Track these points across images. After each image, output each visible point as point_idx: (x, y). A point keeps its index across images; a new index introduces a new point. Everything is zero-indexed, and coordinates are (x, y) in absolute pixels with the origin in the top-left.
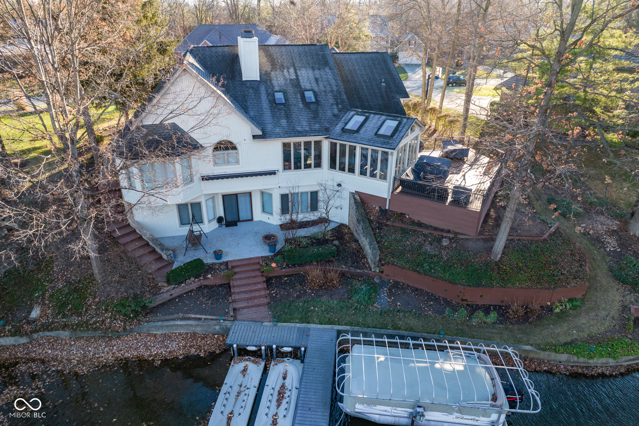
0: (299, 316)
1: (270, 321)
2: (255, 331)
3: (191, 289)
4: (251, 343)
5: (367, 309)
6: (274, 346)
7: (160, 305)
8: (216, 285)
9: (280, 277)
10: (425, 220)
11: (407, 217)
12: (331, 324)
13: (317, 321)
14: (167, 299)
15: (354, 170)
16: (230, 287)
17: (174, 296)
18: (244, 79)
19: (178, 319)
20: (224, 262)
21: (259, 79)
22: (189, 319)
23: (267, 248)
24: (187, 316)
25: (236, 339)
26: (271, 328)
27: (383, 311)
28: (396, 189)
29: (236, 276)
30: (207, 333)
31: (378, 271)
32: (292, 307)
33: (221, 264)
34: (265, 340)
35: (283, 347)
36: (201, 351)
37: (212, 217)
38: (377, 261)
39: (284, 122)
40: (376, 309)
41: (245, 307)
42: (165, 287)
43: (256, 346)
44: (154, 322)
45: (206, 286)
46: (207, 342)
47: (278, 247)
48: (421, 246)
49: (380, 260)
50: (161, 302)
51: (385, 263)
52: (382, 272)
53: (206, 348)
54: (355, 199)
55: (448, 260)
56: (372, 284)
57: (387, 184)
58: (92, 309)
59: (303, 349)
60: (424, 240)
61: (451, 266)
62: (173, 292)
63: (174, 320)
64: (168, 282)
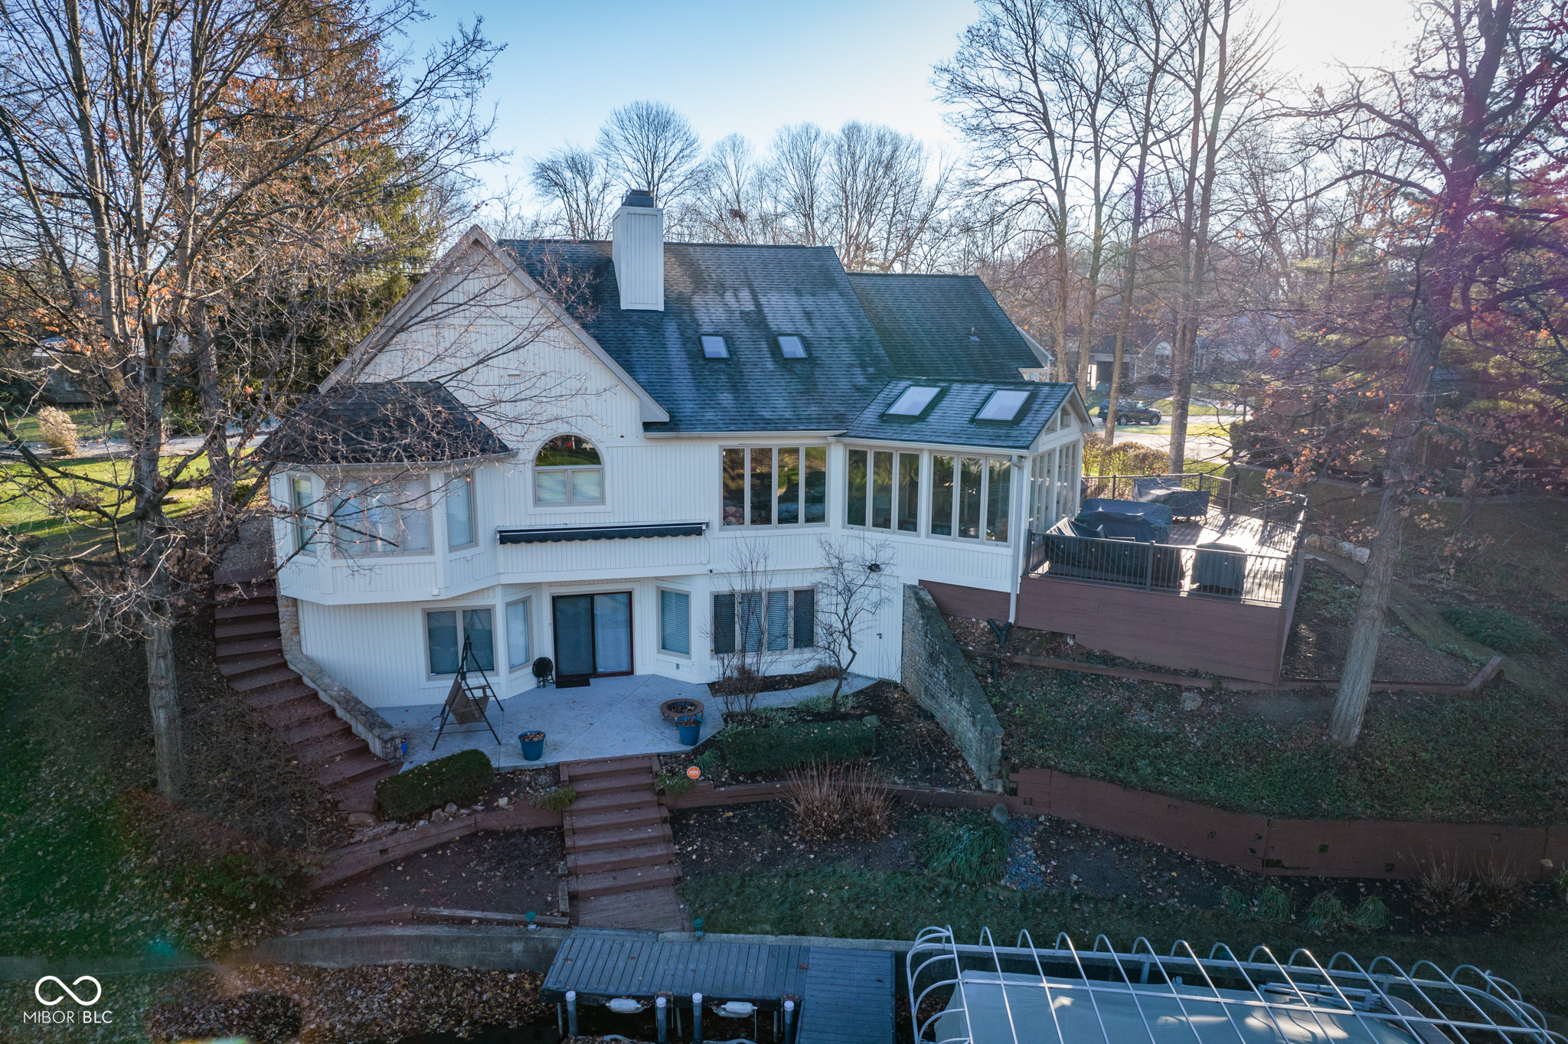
0: (774, 915)
1: (683, 930)
2: (635, 954)
3: (444, 838)
4: (622, 990)
5: (980, 895)
6: (697, 998)
7: (346, 880)
8: (520, 831)
9: (712, 811)
10: (1122, 649)
11: (1071, 642)
12: (872, 935)
13: (829, 928)
14: (370, 864)
15: (915, 524)
16: (561, 834)
17: (391, 856)
18: (623, 307)
19: (398, 920)
20: (547, 767)
21: (662, 308)
22: (433, 920)
23: (675, 734)
24: (424, 911)
25: (574, 978)
26: (687, 948)
27: (1030, 900)
28: (1036, 567)
29: (583, 804)
30: (483, 969)
31: (1000, 789)
32: (748, 891)
33: (538, 771)
34: (668, 981)
35: (725, 1001)
36: (459, 1023)
37: (519, 658)
38: (995, 760)
39: (726, 398)
40: (1006, 893)
41: (606, 891)
42: (368, 826)
43: (638, 999)
44: (322, 929)
45: (491, 833)
46: (481, 994)
47: (706, 733)
48: (1121, 714)
49: (1005, 757)
50: (350, 873)
51: (1023, 763)
52: (1014, 792)
53: (477, 1013)
54: (919, 600)
55: (1205, 747)
56: (987, 823)
57: (1009, 551)
58: (132, 887)
59: (789, 1005)
60: (1129, 699)
61: (1217, 764)
62: (390, 842)
63: (385, 922)
64: (379, 812)
